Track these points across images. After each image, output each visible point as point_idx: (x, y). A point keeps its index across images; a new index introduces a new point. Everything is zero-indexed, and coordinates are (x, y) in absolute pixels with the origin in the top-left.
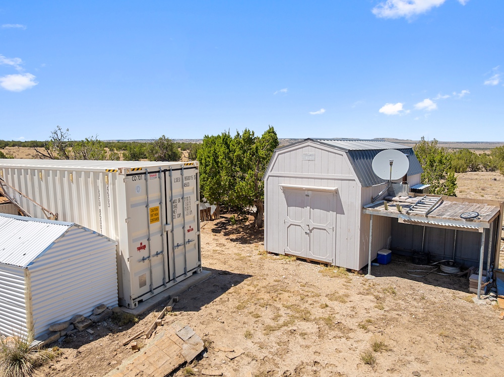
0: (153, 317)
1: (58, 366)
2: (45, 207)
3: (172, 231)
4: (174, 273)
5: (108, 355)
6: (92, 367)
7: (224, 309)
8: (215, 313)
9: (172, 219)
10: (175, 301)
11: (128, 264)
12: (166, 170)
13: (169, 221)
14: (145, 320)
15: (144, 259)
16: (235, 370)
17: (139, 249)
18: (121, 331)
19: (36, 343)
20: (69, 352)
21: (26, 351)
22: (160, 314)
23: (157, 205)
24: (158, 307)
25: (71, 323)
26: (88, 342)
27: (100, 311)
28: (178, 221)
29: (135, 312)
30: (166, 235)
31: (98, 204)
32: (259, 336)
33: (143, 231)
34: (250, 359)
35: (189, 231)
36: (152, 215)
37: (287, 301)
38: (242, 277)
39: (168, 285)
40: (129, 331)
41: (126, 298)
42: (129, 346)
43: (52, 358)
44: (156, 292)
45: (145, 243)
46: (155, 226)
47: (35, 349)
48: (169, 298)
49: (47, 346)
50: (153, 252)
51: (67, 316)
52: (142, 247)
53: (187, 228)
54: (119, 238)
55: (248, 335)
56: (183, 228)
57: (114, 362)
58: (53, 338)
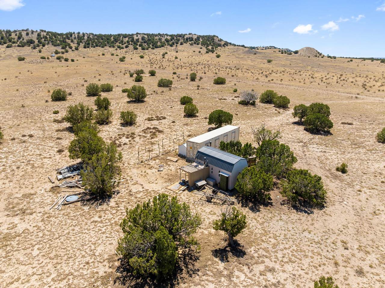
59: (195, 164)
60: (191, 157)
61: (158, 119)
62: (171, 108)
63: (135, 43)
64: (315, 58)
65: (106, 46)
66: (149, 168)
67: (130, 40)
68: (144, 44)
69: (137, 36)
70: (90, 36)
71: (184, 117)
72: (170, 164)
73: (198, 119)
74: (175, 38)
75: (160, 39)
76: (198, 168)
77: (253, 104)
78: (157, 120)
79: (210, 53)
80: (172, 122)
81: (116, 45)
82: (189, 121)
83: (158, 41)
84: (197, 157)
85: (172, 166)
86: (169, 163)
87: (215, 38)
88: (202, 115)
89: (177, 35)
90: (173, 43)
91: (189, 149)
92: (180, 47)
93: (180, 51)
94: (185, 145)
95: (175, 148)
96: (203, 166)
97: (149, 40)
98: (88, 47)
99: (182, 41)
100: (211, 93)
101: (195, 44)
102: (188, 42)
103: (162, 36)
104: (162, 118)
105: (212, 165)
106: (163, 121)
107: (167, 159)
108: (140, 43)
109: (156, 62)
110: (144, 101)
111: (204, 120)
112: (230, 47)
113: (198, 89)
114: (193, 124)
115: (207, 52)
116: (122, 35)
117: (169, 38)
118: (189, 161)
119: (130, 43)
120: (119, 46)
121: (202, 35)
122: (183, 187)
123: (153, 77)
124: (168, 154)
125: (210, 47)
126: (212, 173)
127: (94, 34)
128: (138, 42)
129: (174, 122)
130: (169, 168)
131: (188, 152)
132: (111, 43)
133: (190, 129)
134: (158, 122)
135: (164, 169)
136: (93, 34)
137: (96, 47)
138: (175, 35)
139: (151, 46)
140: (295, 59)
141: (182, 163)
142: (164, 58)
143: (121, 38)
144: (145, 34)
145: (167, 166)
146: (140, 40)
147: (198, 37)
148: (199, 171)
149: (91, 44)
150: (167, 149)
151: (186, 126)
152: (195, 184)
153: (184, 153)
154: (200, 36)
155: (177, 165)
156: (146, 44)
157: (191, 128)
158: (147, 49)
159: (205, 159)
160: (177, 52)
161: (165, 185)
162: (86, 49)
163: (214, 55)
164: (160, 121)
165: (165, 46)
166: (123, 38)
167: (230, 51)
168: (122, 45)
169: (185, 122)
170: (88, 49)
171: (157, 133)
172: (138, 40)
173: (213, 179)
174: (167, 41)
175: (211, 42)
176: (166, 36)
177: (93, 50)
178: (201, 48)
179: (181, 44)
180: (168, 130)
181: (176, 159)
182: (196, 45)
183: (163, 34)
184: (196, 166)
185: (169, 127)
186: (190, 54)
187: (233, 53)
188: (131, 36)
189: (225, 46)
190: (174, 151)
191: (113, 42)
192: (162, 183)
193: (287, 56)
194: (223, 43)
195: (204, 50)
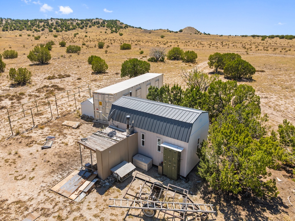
12: (104, 94)
15: (98, 112)
23: (101, 101)
28: (107, 107)
30: (104, 110)
39: (104, 121)
45: (98, 108)
46: (101, 106)
59: (108, 130)
60: (102, 119)
61: (61, 77)
62: (78, 67)
63: (50, 27)
64: (195, 35)
65: (24, 29)
66: (27, 145)
67: (45, 24)
68: (58, 28)
69: (52, 21)
70: (8, 20)
71: (92, 74)
72: (66, 134)
73: (108, 75)
74: (85, 22)
75: (72, 23)
76: (115, 138)
77: (162, 61)
78: (59, 78)
79: (114, 33)
80: (77, 79)
81: (33, 28)
82: (98, 77)
83: (70, 25)
84: (112, 117)
85: (69, 137)
86: (65, 131)
87: (117, 22)
88: (112, 71)
89: (86, 20)
90: (83, 27)
91: (97, 105)
92: (89, 29)
93: (90, 32)
94: (91, 101)
95: (78, 108)
96: (125, 133)
97: (62, 24)
98: (7, 30)
99: (91, 24)
100: (119, 55)
101: (101, 26)
102: (95, 25)
103: (74, 21)
104: (65, 76)
105: (143, 130)
106: (67, 79)
107: (63, 125)
108: (54, 27)
109: (68, 39)
110: (49, 64)
111: (115, 75)
112: (129, 28)
113: (106, 53)
114: (102, 80)
115: (112, 33)
116: (38, 20)
117: (79, 22)
118: (99, 124)
119: (46, 26)
120: (36, 29)
121: (107, 20)
122: (87, 182)
123: (63, 47)
124: (66, 116)
125: (114, 29)
126: (143, 144)
127: (12, 19)
128: (53, 26)
129: (79, 79)
130: (63, 141)
131: (96, 111)
132: (29, 27)
133: (99, 84)
134: (60, 80)
135: (55, 142)
136: (10, 19)
137: (14, 31)
138: (84, 20)
139: (64, 29)
140: (181, 36)
141: (88, 129)
142: (75, 37)
143: (38, 22)
144: (58, 19)
145: (61, 137)
146: (55, 24)
147: (103, 21)
148: (119, 144)
149: (9, 28)
150: (65, 110)
151: (94, 82)
152: (112, 173)
153: (90, 113)
154: (105, 20)
155: (78, 134)
156: (60, 27)
157: (101, 83)
158: (61, 32)
159: (128, 119)
160: (87, 33)
161: (49, 179)
162: (4, 32)
163: (118, 34)
164: (63, 79)
165: (77, 29)
166: (39, 23)
167: (130, 31)
168: (39, 28)
169: (92, 79)
170: (7, 32)
171: (56, 91)
172: (52, 24)
173: (147, 156)
174: (78, 24)
175: (115, 25)
176: (76, 21)
177: (11, 33)
178: (107, 30)
179: (90, 27)
180: (71, 87)
181: (77, 124)
182: (103, 27)
183: (74, 19)
184: (111, 135)
185: (72, 84)
186: (98, 34)
187: (133, 33)
188: (46, 21)
189: (126, 28)
190: (76, 112)
191: (30, 26)
192: (44, 176)
193: (175, 34)
194: (124, 26)
195: (109, 31)
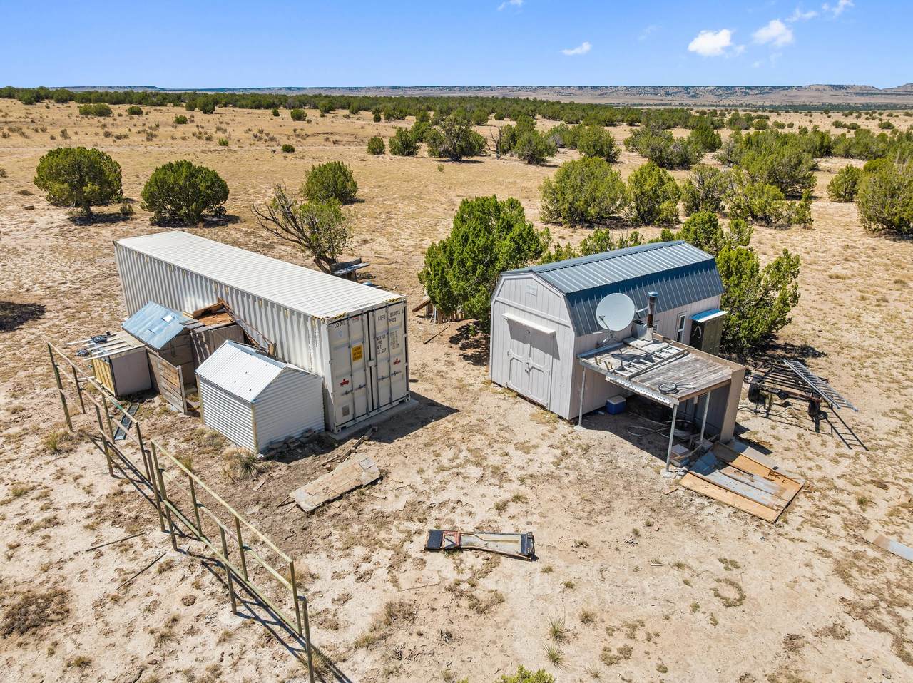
0: (349, 444)
1: (274, 475)
2: (266, 336)
3: (376, 366)
4: (378, 403)
5: (309, 471)
6: (298, 479)
7: (414, 444)
8: (403, 447)
9: (376, 354)
10: (374, 430)
11: (332, 397)
12: (370, 311)
13: (373, 356)
14: (344, 446)
15: (347, 393)
16: (396, 496)
17: (342, 384)
18: (322, 453)
19: (260, 456)
20: (283, 465)
21: (254, 460)
22: (356, 442)
23: (360, 344)
24: (356, 435)
25: (285, 442)
26: (297, 459)
27: (308, 435)
28: (382, 356)
29: (337, 438)
30: (369, 371)
31: (308, 342)
32: (429, 474)
33: (346, 368)
34: (411, 490)
35: (395, 363)
36: (354, 354)
37: (475, 443)
38: (450, 411)
39: (371, 414)
40: (329, 454)
41: (331, 424)
42: (325, 467)
43: (271, 468)
44: (358, 420)
45: (348, 378)
46: (358, 364)
47: (260, 460)
48: (370, 426)
49: (266, 459)
50: (356, 385)
51: (281, 436)
52: (345, 383)
53: (393, 360)
54: (325, 374)
55: (421, 471)
56: (389, 361)
57: (312, 477)
58: (271, 453)
159: (653, 299)
